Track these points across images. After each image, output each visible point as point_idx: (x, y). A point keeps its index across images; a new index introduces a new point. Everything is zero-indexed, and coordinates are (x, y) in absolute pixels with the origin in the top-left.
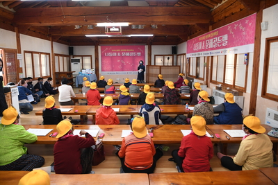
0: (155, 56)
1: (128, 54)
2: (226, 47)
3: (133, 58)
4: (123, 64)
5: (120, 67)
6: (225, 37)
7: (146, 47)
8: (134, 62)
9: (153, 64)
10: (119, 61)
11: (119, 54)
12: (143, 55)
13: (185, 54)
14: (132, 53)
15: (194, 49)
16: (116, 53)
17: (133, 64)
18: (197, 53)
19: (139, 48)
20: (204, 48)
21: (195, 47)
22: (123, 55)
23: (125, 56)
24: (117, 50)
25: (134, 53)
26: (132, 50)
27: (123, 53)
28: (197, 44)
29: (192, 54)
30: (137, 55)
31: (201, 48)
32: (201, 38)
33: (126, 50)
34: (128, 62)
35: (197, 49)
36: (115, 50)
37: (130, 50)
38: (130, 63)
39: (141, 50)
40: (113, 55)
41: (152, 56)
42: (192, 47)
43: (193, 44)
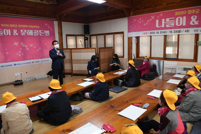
0: (67, 35)
1: (30, 33)
3: (40, 39)
4: (24, 48)
5: (19, 54)
7: (56, 23)
8: (40, 45)
9: (65, 47)
10: (16, 44)
11: (15, 32)
12: (52, 34)
13: (122, 33)
14: (37, 31)
15: (157, 26)
16: (9, 30)
17: (40, 48)
18: (171, 30)
19: (46, 24)
20: (196, 23)
21: (160, 24)
22: (22, 34)
23: (27, 36)
24: (11, 26)
25: (40, 31)
26: (36, 27)
27: (22, 31)
28: (168, 20)
29: (149, 32)
30: (45, 34)
31: (184, 24)
32: (183, 13)
33: (27, 26)
34: (31, 45)
35: (167, 26)
36: (7, 25)
37: (34, 27)
38: (35, 47)
39: (49, 27)
40: (5, 34)
41: (63, 36)
42: (147, 24)
43: (151, 20)
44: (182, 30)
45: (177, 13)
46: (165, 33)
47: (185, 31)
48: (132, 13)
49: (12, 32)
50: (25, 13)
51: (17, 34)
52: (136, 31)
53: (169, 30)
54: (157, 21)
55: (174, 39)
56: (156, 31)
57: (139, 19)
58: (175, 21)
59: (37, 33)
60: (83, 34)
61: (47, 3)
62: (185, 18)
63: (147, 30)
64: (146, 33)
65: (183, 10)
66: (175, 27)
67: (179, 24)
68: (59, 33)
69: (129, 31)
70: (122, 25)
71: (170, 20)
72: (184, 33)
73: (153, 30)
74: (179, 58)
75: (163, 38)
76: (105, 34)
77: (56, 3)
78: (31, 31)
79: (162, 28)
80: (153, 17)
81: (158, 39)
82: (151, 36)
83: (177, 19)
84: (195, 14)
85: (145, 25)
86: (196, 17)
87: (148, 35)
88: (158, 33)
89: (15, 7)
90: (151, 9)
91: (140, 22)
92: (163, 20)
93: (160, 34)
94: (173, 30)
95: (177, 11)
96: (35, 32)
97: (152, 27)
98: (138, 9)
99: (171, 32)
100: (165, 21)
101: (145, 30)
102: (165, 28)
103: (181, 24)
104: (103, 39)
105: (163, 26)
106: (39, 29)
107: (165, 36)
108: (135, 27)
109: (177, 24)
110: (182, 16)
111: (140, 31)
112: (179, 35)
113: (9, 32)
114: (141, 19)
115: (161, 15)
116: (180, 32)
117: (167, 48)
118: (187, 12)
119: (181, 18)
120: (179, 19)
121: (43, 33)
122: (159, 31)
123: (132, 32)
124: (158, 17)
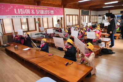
2: (53, 15)
6: (52, 12)
15: (16, 13)
18: (24, 16)
20: (34, 13)
21: (17, 11)
28: (21, 10)
29: (11, 16)
31: (29, 13)
32: (28, 7)
35: (22, 13)
42: (8, 10)
43: (10, 8)
44: (29, 16)
45: (25, 7)
46: (21, 17)
54: (15, 9)
55: (24, 20)
56: (15, 16)
62: (29, 10)
63: (9, 15)
64: (9, 17)
66: (26, 14)
71: (22, 10)
73: (13, 15)
74: (30, 30)
75: (20, 20)
79: (18, 14)
80: (12, 7)
83: (26, 10)
84: (33, 9)
85: (7, 11)
86: (33, 10)
87: (10, 18)
88: (17, 17)
91: (3, 8)
92: (19, 9)
94: (25, 16)
95: (25, 6)
97: (12, 13)
99: (24, 17)
101: (8, 15)
102: (21, 14)
103: (28, 13)
111: (4, 15)
114: (2, 6)
116: (28, 17)
122: (18, 16)
124: (15, 7)
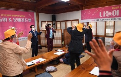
0: (42, 22)
1: (19, 20)
3: (25, 24)
7: (35, 14)
8: (26, 28)
10: (10, 27)
11: (10, 19)
12: (33, 21)
13: (78, 20)
14: (24, 19)
15: (100, 16)
16: (6, 18)
17: (25, 30)
18: (109, 18)
19: (29, 15)
21: (102, 14)
22: (14, 21)
23: (17, 22)
24: (7, 15)
25: (25, 19)
26: (23, 16)
27: (14, 19)
28: (107, 12)
29: (95, 19)
30: (28, 21)
31: (118, 15)
32: (117, 8)
33: (17, 16)
34: (20, 28)
35: (107, 16)
36: (5, 15)
37: (22, 16)
38: (22, 29)
39: (31, 17)
40: (3, 21)
41: (40, 22)
42: (94, 14)
43: (96, 12)
44: (116, 18)
45: (113, 8)
46: (105, 20)
47: (119, 19)
48: (84, 8)
49: (8, 20)
50: (16, 8)
51: (11, 21)
52: (86, 19)
53: (108, 19)
54: (100, 13)
56: (99, 19)
57: (89, 11)
58: (112, 13)
59: (23, 20)
60: (52, 21)
61: (30, 1)
62: (118, 11)
64: (93, 20)
65: (117, 6)
66: (112, 16)
67: (114, 14)
68: (37, 20)
69: (82, 19)
70: (77, 15)
71: (108, 12)
72: (118, 20)
73: (98, 18)
75: (104, 23)
76: (66, 21)
77: (35, 1)
78: (20, 19)
79: (103, 17)
80: (97, 10)
81: (101, 24)
82: (96, 22)
83: (113, 12)
85: (92, 15)
88: (101, 20)
89: (10, 3)
90: (96, 5)
91: (89, 13)
92: (104, 12)
93: (102, 21)
94: (111, 18)
95: (113, 7)
96: (22, 20)
97: (97, 16)
98: (88, 5)
99: (109, 19)
100: (105, 13)
101: (93, 18)
102: (106, 17)
103: (116, 15)
104: (65, 24)
105: (104, 16)
106: (24, 18)
107: (106, 22)
108: (86, 16)
109: (113, 15)
110: (116, 10)
111: (89, 19)
112: (114, 21)
113: (6, 19)
114: (90, 11)
115: (103, 9)
116: (115, 19)
117: (107, 30)
118: (119, 7)
119: (116, 11)
120: (114, 11)
121: (27, 20)
122: (102, 19)
123: (84, 19)
124: (101, 10)
